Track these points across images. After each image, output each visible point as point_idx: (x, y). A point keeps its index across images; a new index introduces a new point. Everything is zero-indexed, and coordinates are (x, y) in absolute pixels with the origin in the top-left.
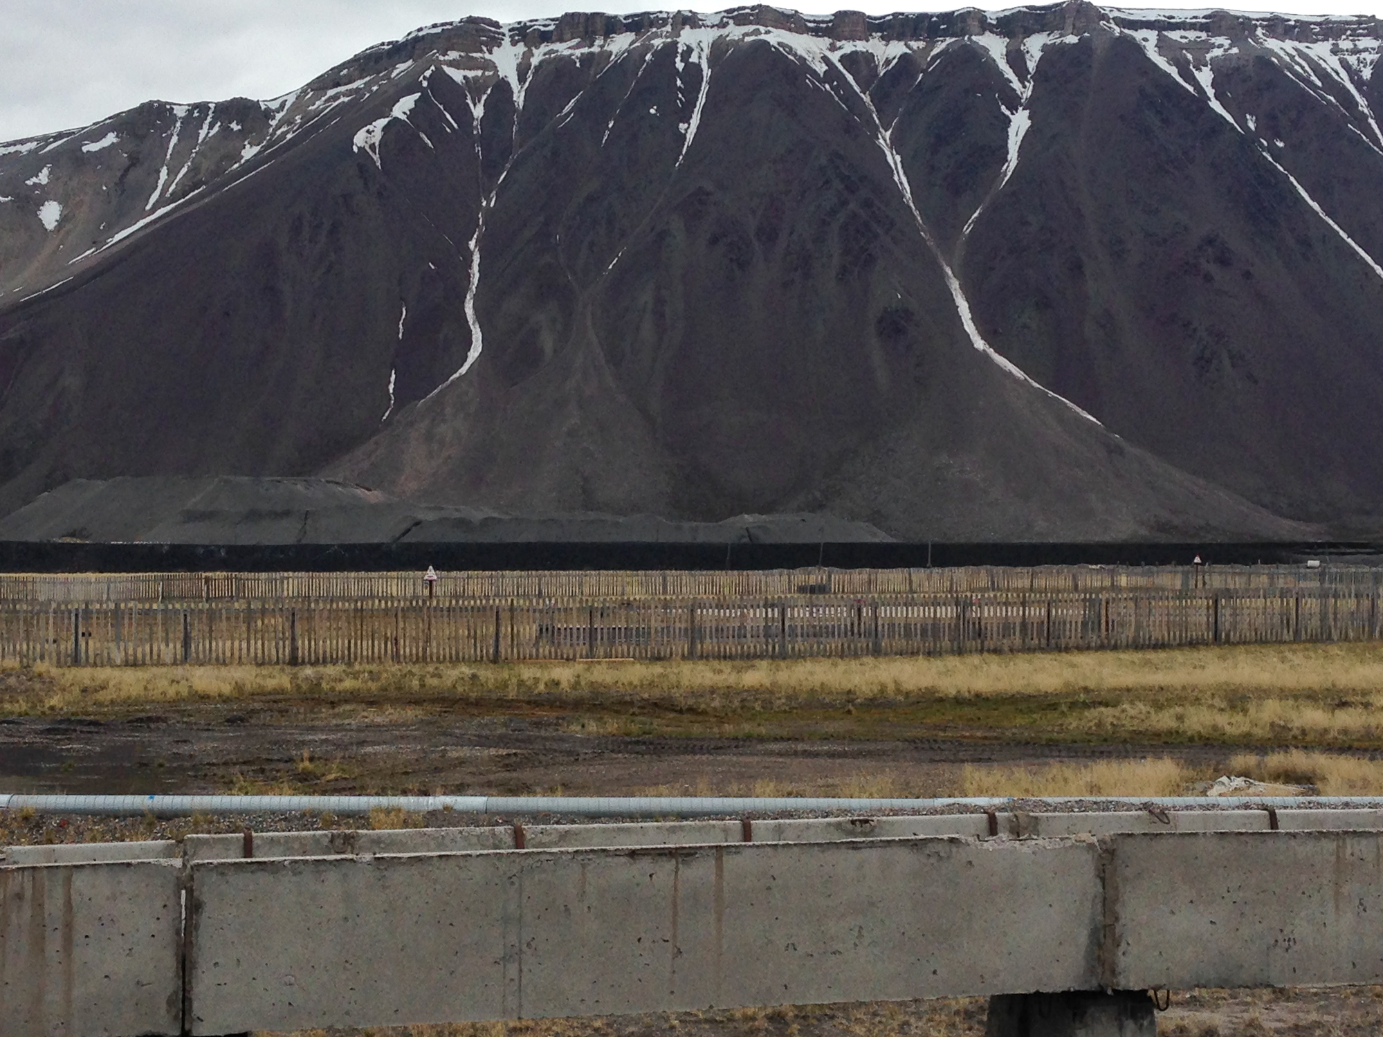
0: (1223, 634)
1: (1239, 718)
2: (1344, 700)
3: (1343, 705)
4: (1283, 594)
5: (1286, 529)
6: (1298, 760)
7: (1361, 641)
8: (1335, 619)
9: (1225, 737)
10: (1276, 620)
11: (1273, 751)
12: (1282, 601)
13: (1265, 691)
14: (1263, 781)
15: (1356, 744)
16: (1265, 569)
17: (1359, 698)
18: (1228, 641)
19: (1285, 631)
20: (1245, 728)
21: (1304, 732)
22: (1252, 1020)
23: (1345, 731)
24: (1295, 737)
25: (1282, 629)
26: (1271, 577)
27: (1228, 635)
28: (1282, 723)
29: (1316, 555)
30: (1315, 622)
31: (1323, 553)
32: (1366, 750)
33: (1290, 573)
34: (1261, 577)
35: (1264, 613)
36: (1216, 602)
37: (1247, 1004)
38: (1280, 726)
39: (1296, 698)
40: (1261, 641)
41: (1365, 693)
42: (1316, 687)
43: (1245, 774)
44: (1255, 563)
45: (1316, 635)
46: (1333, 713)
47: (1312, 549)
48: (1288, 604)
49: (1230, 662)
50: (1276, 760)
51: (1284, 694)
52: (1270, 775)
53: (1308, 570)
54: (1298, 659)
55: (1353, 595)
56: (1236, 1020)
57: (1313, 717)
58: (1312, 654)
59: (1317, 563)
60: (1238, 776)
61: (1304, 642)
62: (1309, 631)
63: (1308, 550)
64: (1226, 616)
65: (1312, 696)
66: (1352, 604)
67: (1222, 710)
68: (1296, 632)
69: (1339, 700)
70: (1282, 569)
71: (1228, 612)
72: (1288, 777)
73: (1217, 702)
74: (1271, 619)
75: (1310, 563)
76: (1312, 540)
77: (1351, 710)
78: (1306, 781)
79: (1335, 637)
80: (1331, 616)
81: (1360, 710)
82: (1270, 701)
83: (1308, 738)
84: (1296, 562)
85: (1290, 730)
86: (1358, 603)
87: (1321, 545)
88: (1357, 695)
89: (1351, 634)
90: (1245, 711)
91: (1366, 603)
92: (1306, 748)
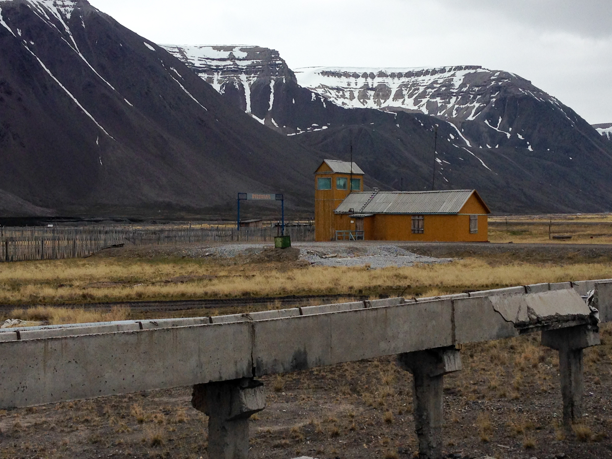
0: (10, 258)
1: (16, 293)
2: (62, 284)
3: (61, 286)
4: (36, 239)
5: (38, 211)
6: (41, 310)
7: (69, 258)
8: (59, 249)
9: (10, 302)
10: (34, 250)
11: (30, 307)
12: (36, 243)
13: (28, 281)
14: (26, 320)
15: (67, 302)
16: (30, 228)
17: (68, 283)
18: (12, 260)
19: (37, 256)
20: (18, 298)
21: (44, 298)
22: (17, 424)
23: (62, 297)
24: (40, 301)
25: (36, 255)
26: (32, 231)
27: (12, 258)
28: (35, 295)
29: (51, 222)
30: (50, 251)
31: (54, 222)
32: (70, 304)
33: (40, 230)
34: (28, 232)
35: (28, 248)
36: (7, 243)
37: (15, 417)
38: (35, 296)
39: (41, 284)
40: (27, 259)
41: (71, 280)
42: (50, 278)
43: (18, 317)
44: (25, 226)
45: (51, 256)
46: (57, 289)
47: (50, 220)
48: (38, 243)
49: (13, 269)
50: (31, 311)
51: (36, 282)
52: (29, 317)
53: (48, 229)
54: (42, 267)
55: (66, 239)
56: (10, 425)
57: (48, 291)
58: (49, 265)
59: (52, 226)
60: (15, 319)
61: (46, 259)
62: (47, 255)
63: (48, 220)
64: (11, 249)
65: (47, 283)
66: (66, 242)
67: (9, 290)
68: (42, 256)
69: (59, 284)
70: (37, 228)
71: (12, 247)
72: (37, 318)
73: (7, 287)
74: (31, 250)
75: (49, 226)
76: (49, 215)
77: (65, 288)
78: (44, 319)
79: (59, 257)
80: (57, 248)
81: (68, 288)
82: (30, 285)
83: (46, 301)
84: (43, 225)
85: (39, 297)
86: (68, 243)
87: (53, 218)
88: (67, 281)
89: (65, 256)
90: (19, 290)
91: (71, 242)
92: (45, 305)
